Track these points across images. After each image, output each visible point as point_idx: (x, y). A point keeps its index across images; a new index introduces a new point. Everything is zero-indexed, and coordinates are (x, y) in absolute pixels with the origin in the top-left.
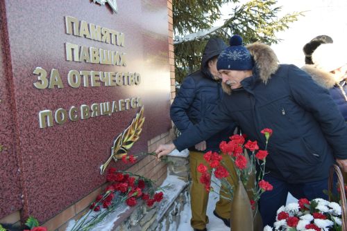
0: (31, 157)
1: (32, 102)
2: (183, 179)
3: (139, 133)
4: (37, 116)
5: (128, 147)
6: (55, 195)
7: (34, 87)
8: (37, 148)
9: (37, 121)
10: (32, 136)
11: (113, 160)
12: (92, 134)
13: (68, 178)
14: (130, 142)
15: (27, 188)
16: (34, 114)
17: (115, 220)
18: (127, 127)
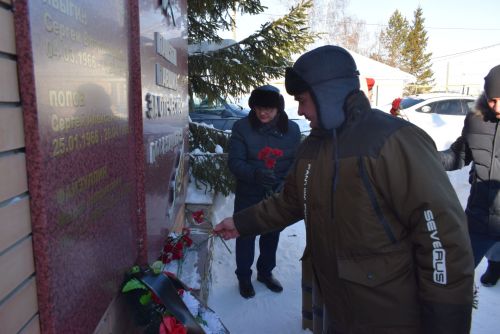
4: (149, 149)
9: (150, 155)
14: (180, 184)
17: (196, 269)
18: (177, 166)
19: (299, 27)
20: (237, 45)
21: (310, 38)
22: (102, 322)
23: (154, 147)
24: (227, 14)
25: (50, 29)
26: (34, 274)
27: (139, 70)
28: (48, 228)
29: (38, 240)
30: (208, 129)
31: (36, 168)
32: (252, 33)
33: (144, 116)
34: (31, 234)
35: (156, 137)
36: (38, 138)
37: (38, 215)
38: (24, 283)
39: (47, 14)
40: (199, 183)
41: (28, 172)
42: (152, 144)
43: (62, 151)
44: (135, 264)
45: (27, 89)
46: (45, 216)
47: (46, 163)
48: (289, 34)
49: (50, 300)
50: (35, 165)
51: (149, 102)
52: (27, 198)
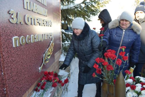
0: (9, 65)
1: (9, 31)
2: (67, 72)
3: (52, 51)
4: (12, 40)
5: (49, 57)
6: (21, 86)
7: (10, 22)
8: (12, 59)
9: (12, 43)
10: (9, 52)
11: (44, 64)
12: (36, 51)
13: (26, 76)
14: (50, 55)
15: (8, 84)
16: (10, 39)
18: (48, 48)
20: (80, 4)
21: (107, 2)
30: (71, 35)
40: (65, 53)
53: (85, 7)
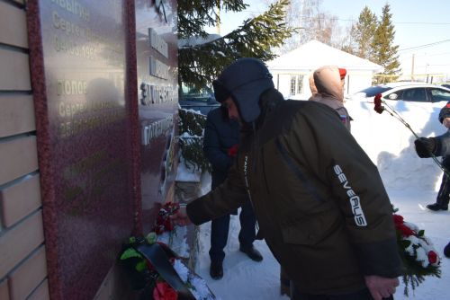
4: (144, 132)
14: (171, 164)
17: (185, 240)
18: (168, 148)
19: (277, 23)
20: (222, 39)
21: (288, 32)
22: (102, 286)
23: (148, 130)
24: (213, 12)
25: (57, 25)
26: (44, 243)
27: (135, 62)
28: (56, 203)
29: (47, 212)
30: (196, 115)
31: (46, 149)
32: (236, 28)
33: (139, 103)
34: (41, 208)
35: (150, 122)
36: (48, 123)
37: (47, 191)
38: (36, 250)
39: (55, 13)
40: (188, 163)
41: (38, 152)
42: (146, 128)
43: (68, 135)
44: (132, 235)
45: (38, 78)
46: (54, 192)
47: (54, 145)
48: (269, 29)
49: (58, 266)
50: (45, 146)
51: (144, 91)
52: (38, 175)
53: (230, 44)
